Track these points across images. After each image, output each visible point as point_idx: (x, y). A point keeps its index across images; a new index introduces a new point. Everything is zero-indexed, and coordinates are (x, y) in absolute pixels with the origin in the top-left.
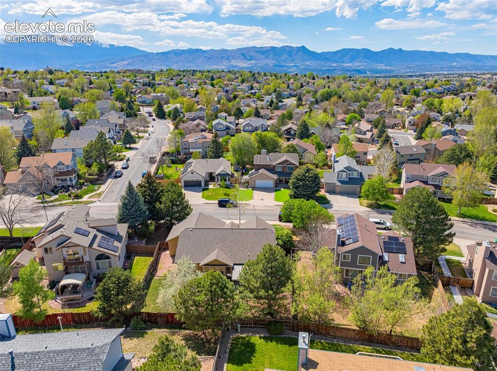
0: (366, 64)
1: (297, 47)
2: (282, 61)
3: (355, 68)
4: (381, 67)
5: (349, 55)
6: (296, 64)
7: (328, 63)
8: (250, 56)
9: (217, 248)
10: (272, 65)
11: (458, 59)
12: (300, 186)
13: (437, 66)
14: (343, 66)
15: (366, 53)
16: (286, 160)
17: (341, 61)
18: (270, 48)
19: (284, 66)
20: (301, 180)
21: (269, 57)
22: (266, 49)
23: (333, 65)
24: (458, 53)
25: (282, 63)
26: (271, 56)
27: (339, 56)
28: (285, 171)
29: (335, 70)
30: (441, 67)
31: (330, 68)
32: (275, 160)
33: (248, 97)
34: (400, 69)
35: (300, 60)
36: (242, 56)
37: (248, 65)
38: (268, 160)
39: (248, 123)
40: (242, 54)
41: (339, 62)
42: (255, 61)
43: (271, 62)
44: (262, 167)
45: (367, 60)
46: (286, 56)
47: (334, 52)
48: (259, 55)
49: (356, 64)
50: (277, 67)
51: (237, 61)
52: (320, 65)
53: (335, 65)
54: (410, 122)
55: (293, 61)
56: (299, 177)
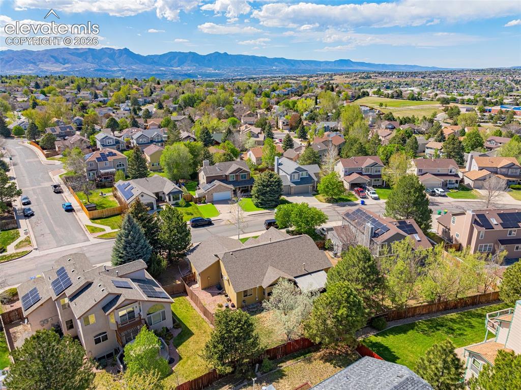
0: (195, 67)
1: (119, 50)
2: (103, 64)
3: (186, 72)
4: (211, 70)
5: (177, 58)
6: (120, 68)
7: (156, 67)
8: (63, 59)
9: (268, 266)
10: (92, 70)
11: (276, 63)
12: (266, 192)
13: (260, 69)
14: (173, 70)
15: (193, 57)
16: (239, 168)
17: (169, 65)
18: (87, 50)
19: (108, 71)
20: (267, 186)
21: (88, 60)
22: (82, 51)
23: (161, 69)
24: (276, 58)
25: (104, 68)
26: (90, 59)
27: (166, 60)
28: (239, 180)
29: (165, 74)
30: (264, 71)
31: (160, 72)
32: (226, 170)
33: (99, 106)
34: (229, 72)
35: (125, 64)
36: (52, 59)
37: (63, 69)
38: (218, 170)
39: (142, 135)
40: (52, 57)
41: (167, 66)
42: (71, 65)
43: (91, 66)
44: (214, 178)
45: (195, 64)
46: (108, 59)
47: (161, 55)
48: (74, 58)
49: (185, 68)
50: (99, 72)
51: (47, 64)
52: (148, 69)
53: (164, 69)
54: (284, 123)
55: (117, 64)
56: (264, 184)
